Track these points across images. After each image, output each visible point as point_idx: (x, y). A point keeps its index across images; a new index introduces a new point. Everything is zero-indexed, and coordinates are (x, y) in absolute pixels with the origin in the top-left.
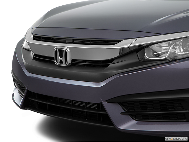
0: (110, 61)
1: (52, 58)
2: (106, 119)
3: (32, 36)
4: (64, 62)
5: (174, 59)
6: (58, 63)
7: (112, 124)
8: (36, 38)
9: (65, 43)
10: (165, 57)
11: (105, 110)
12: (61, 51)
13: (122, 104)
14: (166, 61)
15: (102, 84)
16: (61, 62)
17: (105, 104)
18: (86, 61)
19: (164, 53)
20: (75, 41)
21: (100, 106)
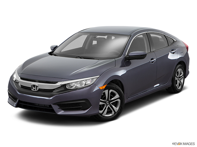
0: (54, 90)
1: (30, 88)
2: (53, 111)
3: (20, 78)
4: (35, 89)
5: (76, 89)
6: (33, 90)
7: (55, 113)
8: (21, 78)
9: (35, 82)
10: (73, 88)
11: (52, 108)
12: (34, 86)
13: (58, 105)
14: (74, 90)
15: (51, 98)
16: (34, 89)
17: (52, 105)
18: (44, 89)
19: (73, 86)
20: (40, 82)
21: (50, 106)
